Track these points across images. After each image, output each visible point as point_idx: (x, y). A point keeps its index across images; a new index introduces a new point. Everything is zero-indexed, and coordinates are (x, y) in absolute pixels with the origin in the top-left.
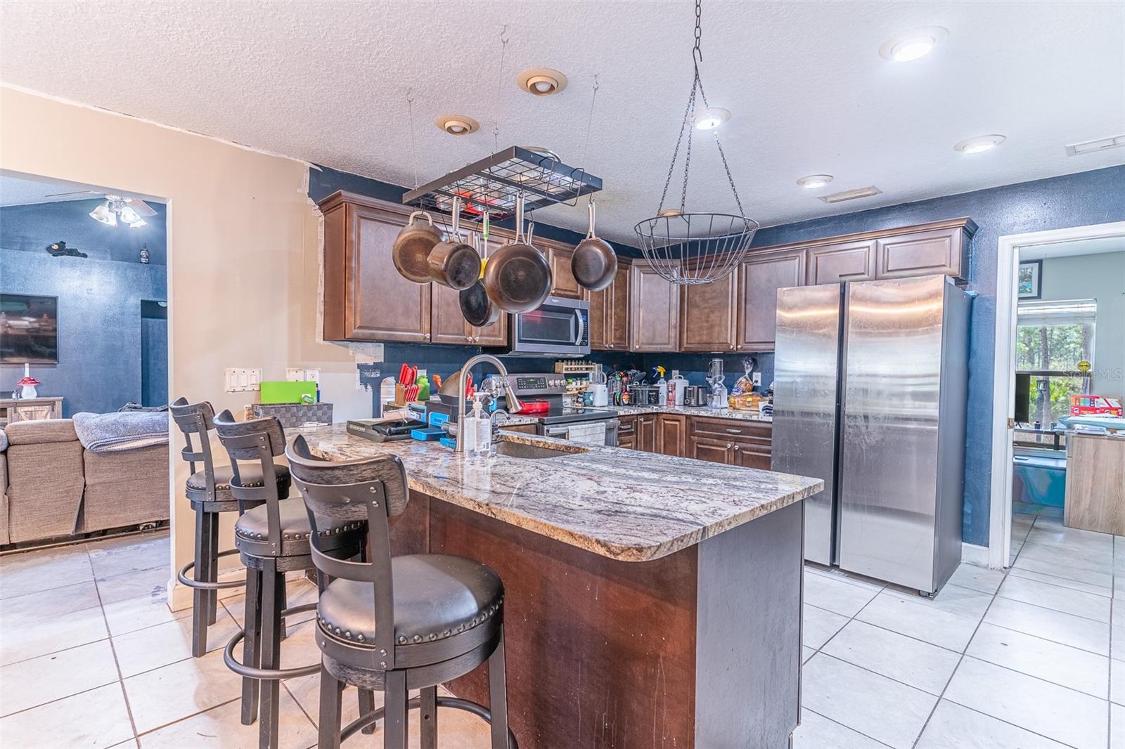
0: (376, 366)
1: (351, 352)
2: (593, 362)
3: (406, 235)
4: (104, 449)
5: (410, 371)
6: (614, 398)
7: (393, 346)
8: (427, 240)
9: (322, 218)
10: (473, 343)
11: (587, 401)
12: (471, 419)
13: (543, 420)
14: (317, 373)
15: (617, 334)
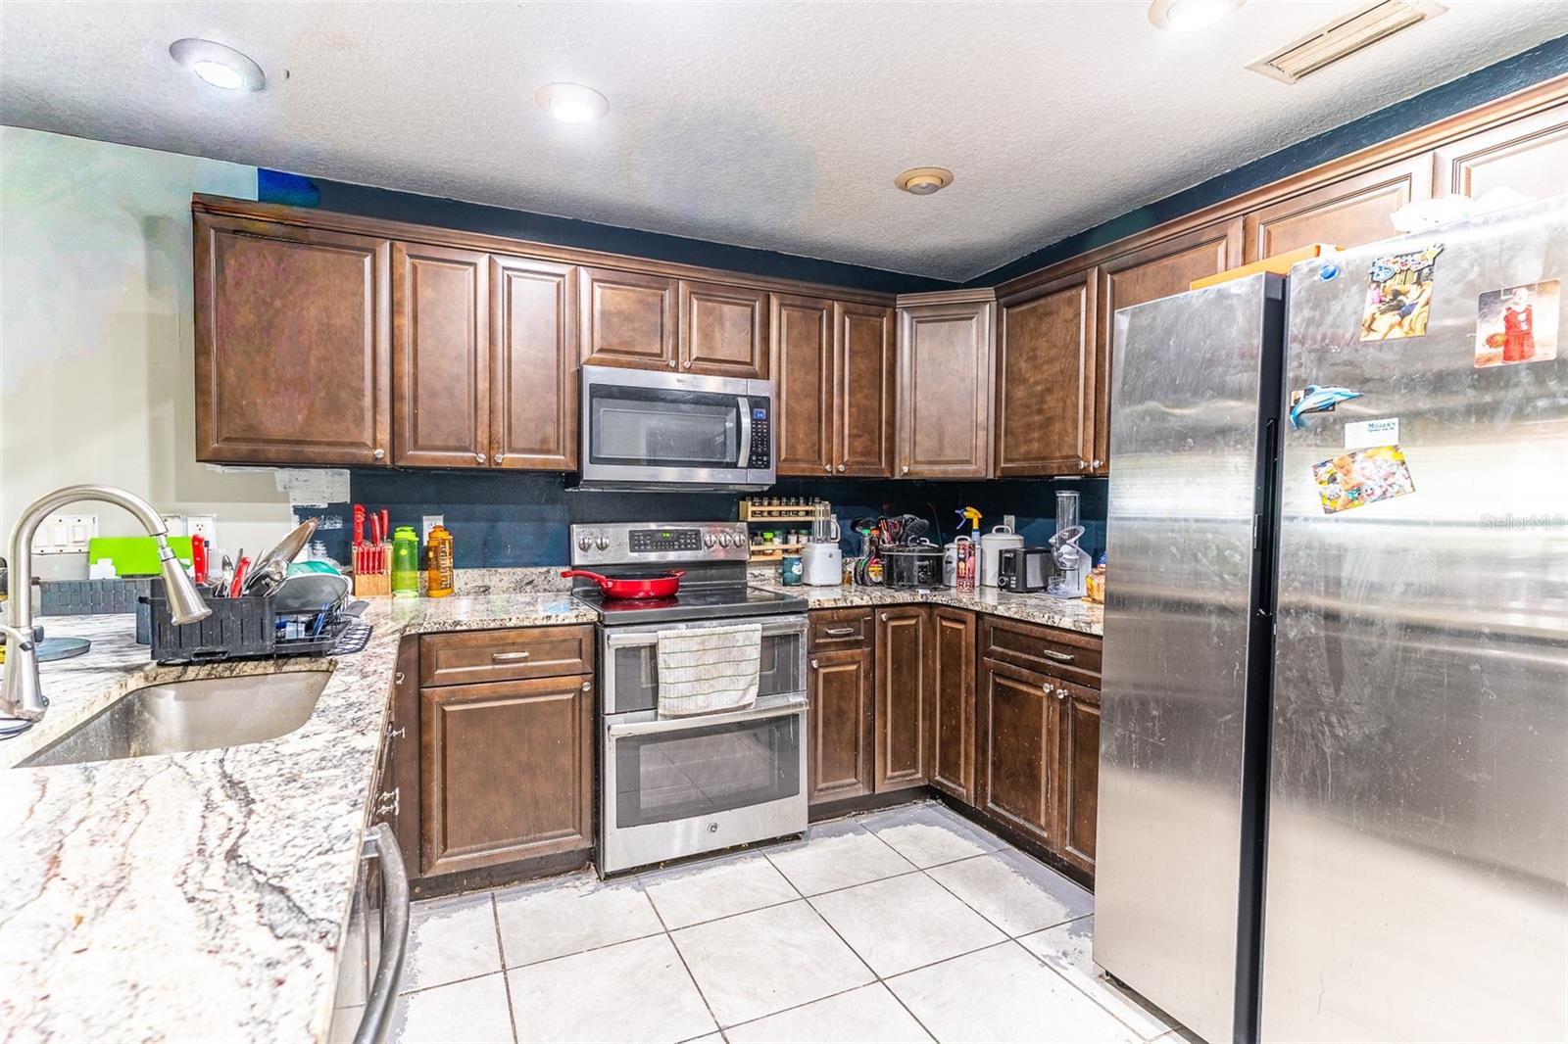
0: (334, 510)
1: (279, 484)
7: (365, 476)
10: (490, 466)
11: (787, 574)
15: (859, 445)
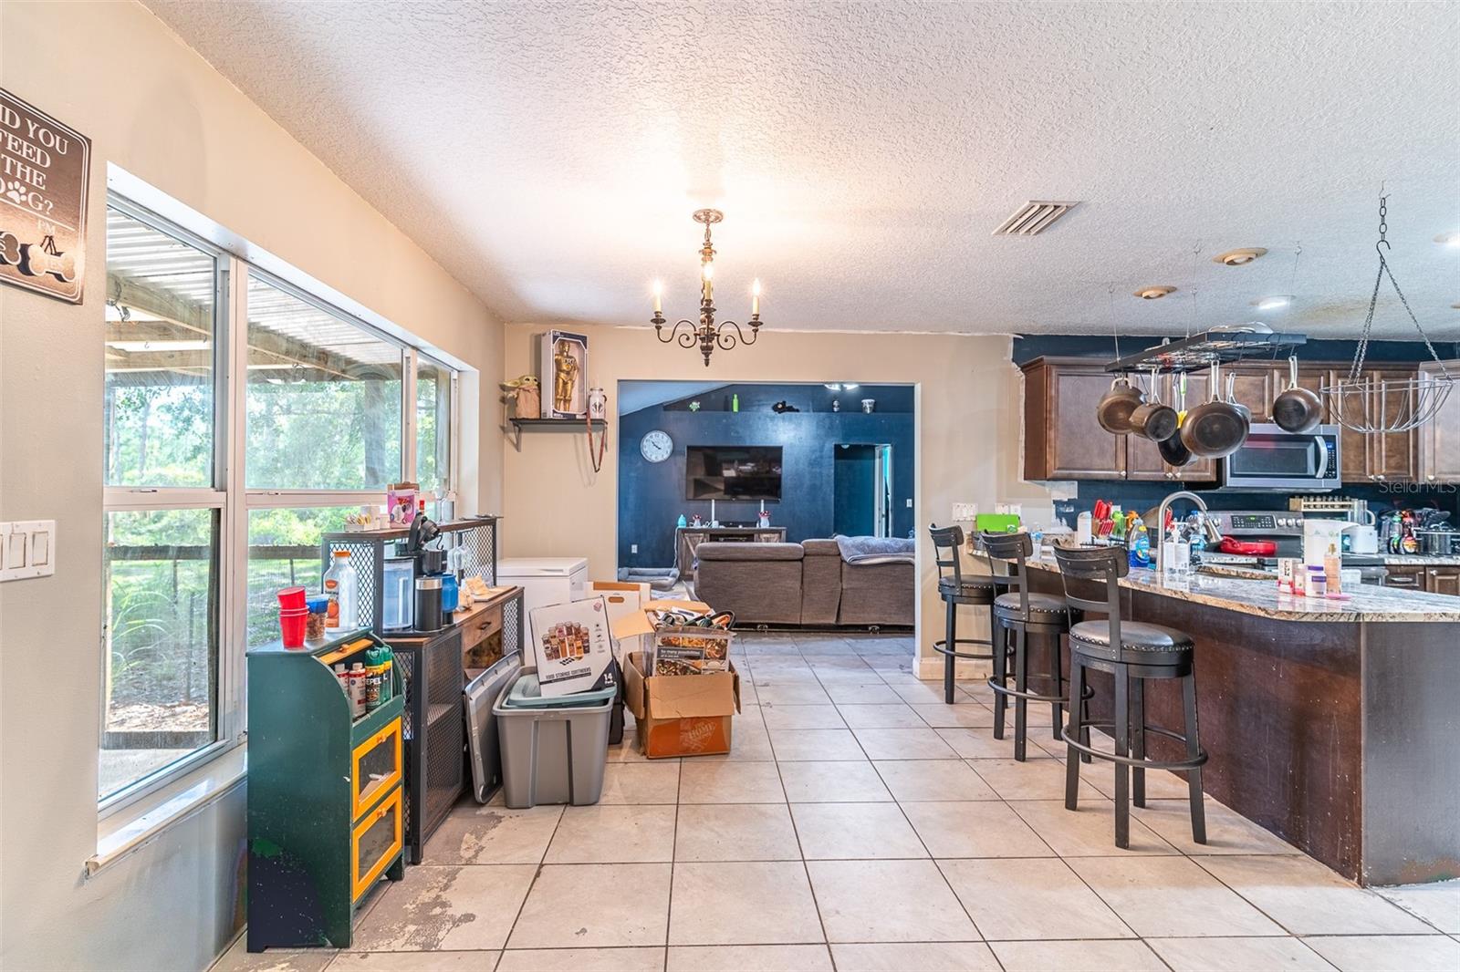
0: (1070, 502)
1: (1047, 489)
2: (1352, 497)
3: (1110, 399)
4: (856, 562)
5: (1105, 506)
6: (1389, 544)
7: (1086, 484)
8: (1128, 402)
9: (1024, 377)
10: (1173, 479)
12: (1170, 543)
13: (1264, 560)
14: (1019, 507)
15: (1393, 462)
